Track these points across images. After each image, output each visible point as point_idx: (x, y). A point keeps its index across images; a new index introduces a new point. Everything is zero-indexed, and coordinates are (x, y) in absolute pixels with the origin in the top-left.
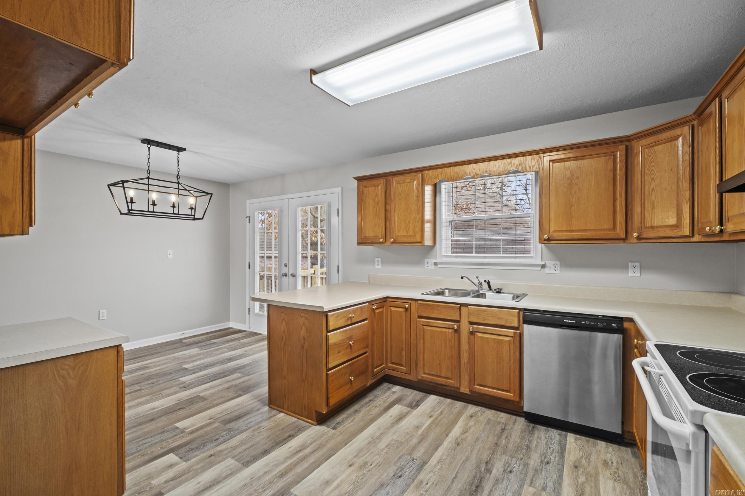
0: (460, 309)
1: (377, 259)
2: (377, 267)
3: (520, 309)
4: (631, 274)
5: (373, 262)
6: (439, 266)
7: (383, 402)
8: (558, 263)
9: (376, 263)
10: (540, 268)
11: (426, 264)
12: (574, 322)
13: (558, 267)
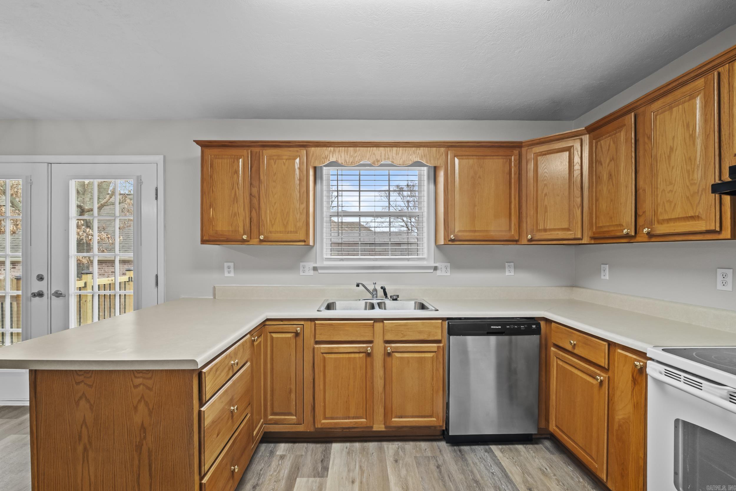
0: (373, 326)
1: (226, 265)
2: (227, 274)
3: (443, 319)
4: (507, 273)
5: (221, 269)
6: (320, 271)
7: (275, 481)
8: (449, 264)
9: (226, 270)
10: (432, 271)
11: (301, 269)
12: (500, 327)
13: (449, 269)
